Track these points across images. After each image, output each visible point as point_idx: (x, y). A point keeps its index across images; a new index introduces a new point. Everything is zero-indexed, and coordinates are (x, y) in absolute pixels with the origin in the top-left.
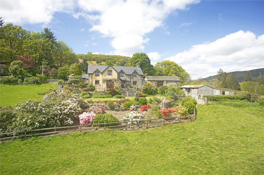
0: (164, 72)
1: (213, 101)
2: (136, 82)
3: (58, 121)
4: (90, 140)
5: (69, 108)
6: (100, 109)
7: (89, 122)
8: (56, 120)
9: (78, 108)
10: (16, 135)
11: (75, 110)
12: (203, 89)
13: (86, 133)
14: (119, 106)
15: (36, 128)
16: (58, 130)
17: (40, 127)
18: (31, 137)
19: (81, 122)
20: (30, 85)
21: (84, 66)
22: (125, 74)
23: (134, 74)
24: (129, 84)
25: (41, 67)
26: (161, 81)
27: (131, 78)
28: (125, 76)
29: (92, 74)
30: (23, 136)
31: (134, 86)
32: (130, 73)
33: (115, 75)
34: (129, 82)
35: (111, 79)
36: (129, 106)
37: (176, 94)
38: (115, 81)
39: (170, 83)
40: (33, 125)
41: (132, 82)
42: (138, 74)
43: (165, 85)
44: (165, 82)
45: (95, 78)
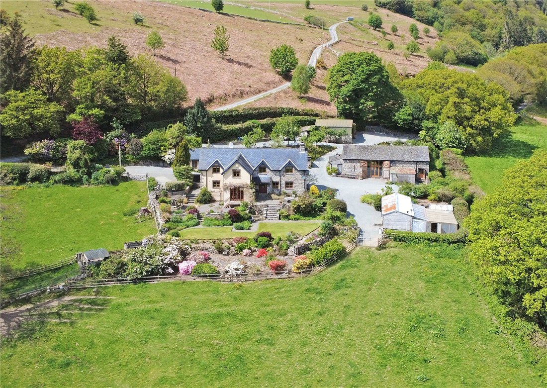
0: (428, 108)
1: (399, 242)
2: (291, 184)
3: (160, 270)
4: (187, 288)
5: (169, 258)
6: (201, 257)
7: (188, 272)
8: (159, 269)
9: (178, 257)
10: (130, 280)
11: (175, 260)
12: (392, 217)
13: (184, 282)
15: (144, 276)
16: (160, 278)
17: (147, 275)
18: (140, 283)
19: (181, 271)
20: (102, 186)
21: (198, 117)
22: (270, 169)
23: (289, 168)
24: (277, 187)
25: (110, 134)
26: (377, 161)
27: (282, 177)
28: (270, 172)
29: (206, 170)
30: (135, 281)
31: (287, 192)
32: (279, 168)
33: (245, 178)
34: (277, 183)
35: (239, 185)
36: (241, 249)
37: (336, 226)
38: (245, 190)
39: (400, 166)
40: (141, 273)
41: (283, 182)
42: (296, 169)
43: (386, 171)
44: (386, 164)
45: (212, 177)
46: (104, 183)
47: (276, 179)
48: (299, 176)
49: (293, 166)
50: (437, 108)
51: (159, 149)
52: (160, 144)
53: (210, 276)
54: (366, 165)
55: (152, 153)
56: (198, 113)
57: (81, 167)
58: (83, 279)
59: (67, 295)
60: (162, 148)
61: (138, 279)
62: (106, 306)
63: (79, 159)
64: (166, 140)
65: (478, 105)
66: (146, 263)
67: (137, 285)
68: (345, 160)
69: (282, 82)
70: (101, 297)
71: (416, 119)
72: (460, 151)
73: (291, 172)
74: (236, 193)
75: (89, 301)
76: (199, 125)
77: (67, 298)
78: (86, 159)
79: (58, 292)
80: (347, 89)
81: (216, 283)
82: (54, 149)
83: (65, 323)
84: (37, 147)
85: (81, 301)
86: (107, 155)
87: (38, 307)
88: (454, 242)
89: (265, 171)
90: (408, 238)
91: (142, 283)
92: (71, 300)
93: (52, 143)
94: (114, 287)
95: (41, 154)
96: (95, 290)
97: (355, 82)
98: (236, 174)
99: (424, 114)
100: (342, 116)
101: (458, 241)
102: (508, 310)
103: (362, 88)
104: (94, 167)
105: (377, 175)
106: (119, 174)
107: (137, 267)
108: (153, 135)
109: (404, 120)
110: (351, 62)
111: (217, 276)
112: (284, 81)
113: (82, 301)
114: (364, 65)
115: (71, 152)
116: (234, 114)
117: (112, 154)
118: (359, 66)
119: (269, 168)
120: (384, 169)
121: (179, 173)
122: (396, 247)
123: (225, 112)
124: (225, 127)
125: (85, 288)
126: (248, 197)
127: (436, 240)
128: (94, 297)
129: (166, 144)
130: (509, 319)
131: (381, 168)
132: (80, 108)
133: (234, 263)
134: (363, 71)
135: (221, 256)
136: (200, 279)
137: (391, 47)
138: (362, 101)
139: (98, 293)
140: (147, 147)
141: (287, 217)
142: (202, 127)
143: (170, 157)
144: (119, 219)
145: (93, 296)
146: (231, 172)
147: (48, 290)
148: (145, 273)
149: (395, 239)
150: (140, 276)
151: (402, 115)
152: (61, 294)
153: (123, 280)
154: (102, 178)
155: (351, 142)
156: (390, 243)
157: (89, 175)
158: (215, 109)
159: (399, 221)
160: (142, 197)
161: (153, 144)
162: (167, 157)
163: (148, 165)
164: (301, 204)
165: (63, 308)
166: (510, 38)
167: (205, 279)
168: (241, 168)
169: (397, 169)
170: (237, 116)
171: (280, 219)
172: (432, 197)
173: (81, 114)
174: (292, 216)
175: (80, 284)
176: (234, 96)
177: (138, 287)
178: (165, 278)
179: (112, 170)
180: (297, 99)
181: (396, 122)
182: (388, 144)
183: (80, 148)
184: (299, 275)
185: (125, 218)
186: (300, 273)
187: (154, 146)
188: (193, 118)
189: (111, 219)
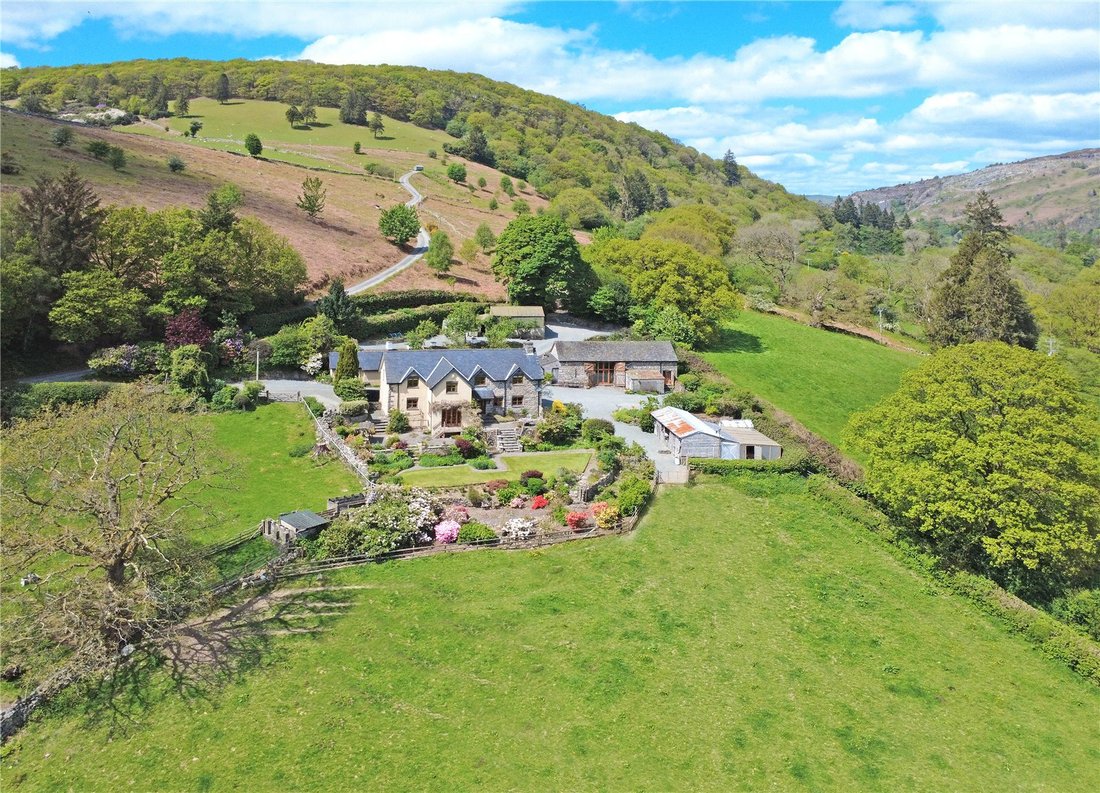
0: (634, 289)
1: (712, 475)
2: (520, 399)
3: (413, 538)
5: (422, 518)
7: (452, 538)
9: (432, 516)
10: (371, 557)
11: (429, 521)
12: (694, 440)
14: (489, 499)
15: (392, 550)
16: (416, 551)
17: (397, 548)
18: (387, 560)
19: (440, 537)
20: (230, 412)
21: (339, 306)
22: (491, 380)
23: (517, 378)
24: (501, 404)
25: (218, 334)
26: (607, 363)
27: (508, 390)
28: (491, 383)
29: (398, 384)
30: (380, 559)
31: (515, 410)
32: (504, 377)
33: (464, 393)
34: (501, 399)
35: (456, 404)
36: (508, 499)
37: (618, 456)
38: (463, 410)
39: (638, 369)
40: (389, 545)
41: (509, 398)
42: (528, 378)
43: (619, 376)
44: (620, 366)
45: (406, 392)
46: (234, 409)
47: (499, 393)
48: (531, 387)
49: (523, 374)
50: (648, 289)
51: (298, 354)
52: (299, 346)
53: (487, 542)
54: (592, 369)
55: (288, 360)
56: (338, 301)
57: (194, 386)
58: (291, 561)
59: (273, 588)
60: (303, 353)
61: (383, 554)
62: (352, 602)
63: (193, 373)
64: (303, 341)
65: (701, 284)
66: (393, 530)
67: (384, 565)
68: (563, 362)
69: (399, 255)
70: (333, 588)
71: (621, 304)
72: (689, 346)
73: (521, 381)
74: (451, 415)
75: (318, 596)
76: (340, 318)
77: (279, 594)
78: (202, 373)
79: (260, 585)
80: (530, 265)
81: (499, 551)
82: (137, 358)
83: (303, 635)
84: (111, 357)
85: (304, 596)
86: (220, 365)
87: (240, 611)
88: (787, 471)
89: (483, 382)
90: (724, 469)
91: (391, 561)
92: (287, 597)
93: (135, 349)
94: (346, 570)
95: (120, 366)
96: (320, 576)
97: (543, 256)
98: (451, 388)
99: (630, 298)
100: (516, 302)
101: (792, 470)
102: (935, 561)
103: (552, 264)
104: (214, 384)
105: (606, 381)
106: (254, 393)
107: (381, 537)
108: (286, 333)
109: (604, 306)
110: (531, 230)
111: (495, 541)
112: (402, 254)
113: (307, 597)
114: (551, 233)
115: (179, 363)
116: (371, 300)
117: (225, 363)
118: (543, 235)
119: (489, 378)
120: (616, 374)
121: (349, 388)
122: (708, 482)
123: (359, 297)
124: (371, 319)
125: (300, 576)
126: (470, 421)
127: (763, 470)
128: (322, 589)
129: (308, 346)
130: (942, 574)
131: (612, 372)
132: (169, 296)
133: (516, 520)
134: (551, 242)
135: (480, 511)
136: (472, 548)
137: (494, 206)
138: (551, 280)
139: (325, 582)
140: (280, 351)
141: (533, 447)
142: (343, 322)
143: (315, 365)
144: (287, 463)
145: (318, 586)
146: (444, 384)
147: (244, 584)
148: (393, 545)
149: (705, 471)
150: (387, 550)
151: (600, 299)
152: (264, 589)
153: (359, 558)
154: (229, 400)
155: (543, 336)
156: (698, 476)
157: (208, 397)
158: (353, 290)
159: (702, 445)
160: (304, 427)
161: (287, 346)
162: (310, 365)
163: (276, 379)
164: (553, 426)
165: (281, 610)
166: (630, 197)
167: (481, 548)
168: (458, 379)
169: (636, 372)
170: (375, 303)
171: (523, 450)
172: (710, 410)
173: (171, 304)
174: (539, 446)
175: (290, 570)
176: (352, 275)
177: (387, 568)
178: (422, 550)
179: (242, 387)
180: (436, 279)
181: (592, 309)
182: (604, 338)
183: (194, 356)
184: (611, 531)
185: (295, 461)
186: (612, 528)
187: (290, 350)
188: (332, 308)
189: (274, 463)
